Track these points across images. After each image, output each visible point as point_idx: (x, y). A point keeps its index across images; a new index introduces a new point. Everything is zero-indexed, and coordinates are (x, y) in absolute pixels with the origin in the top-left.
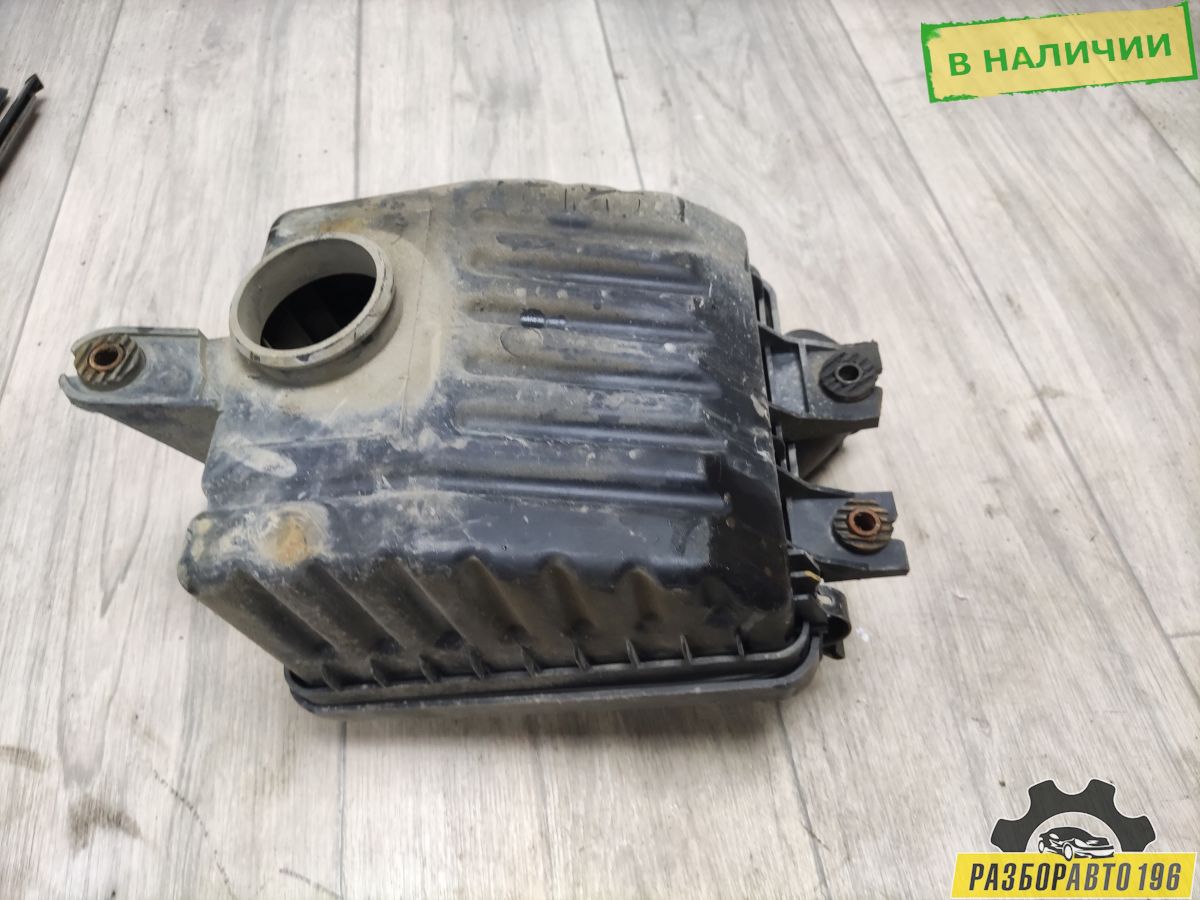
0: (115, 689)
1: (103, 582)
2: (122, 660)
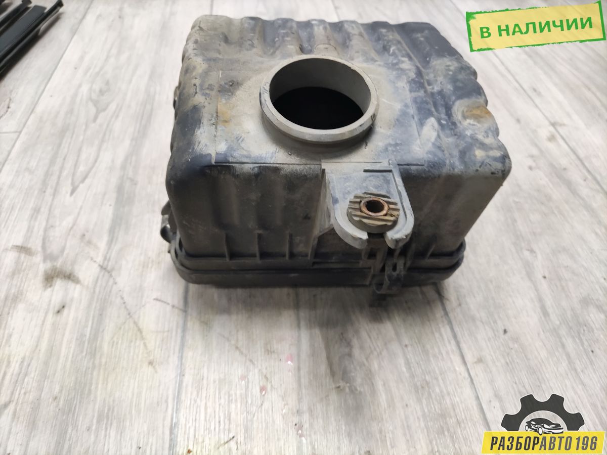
0: (74, 224)
1: (73, 183)
2: (79, 214)
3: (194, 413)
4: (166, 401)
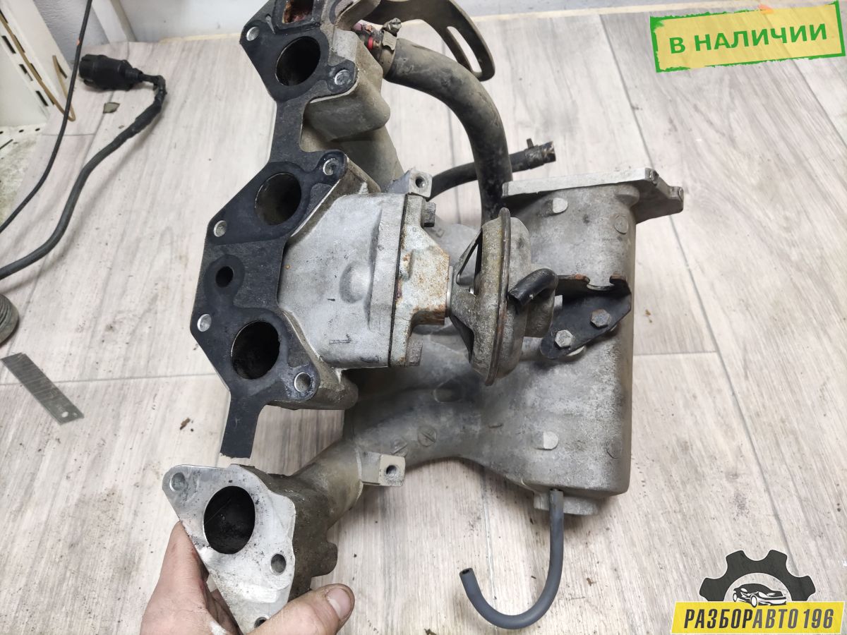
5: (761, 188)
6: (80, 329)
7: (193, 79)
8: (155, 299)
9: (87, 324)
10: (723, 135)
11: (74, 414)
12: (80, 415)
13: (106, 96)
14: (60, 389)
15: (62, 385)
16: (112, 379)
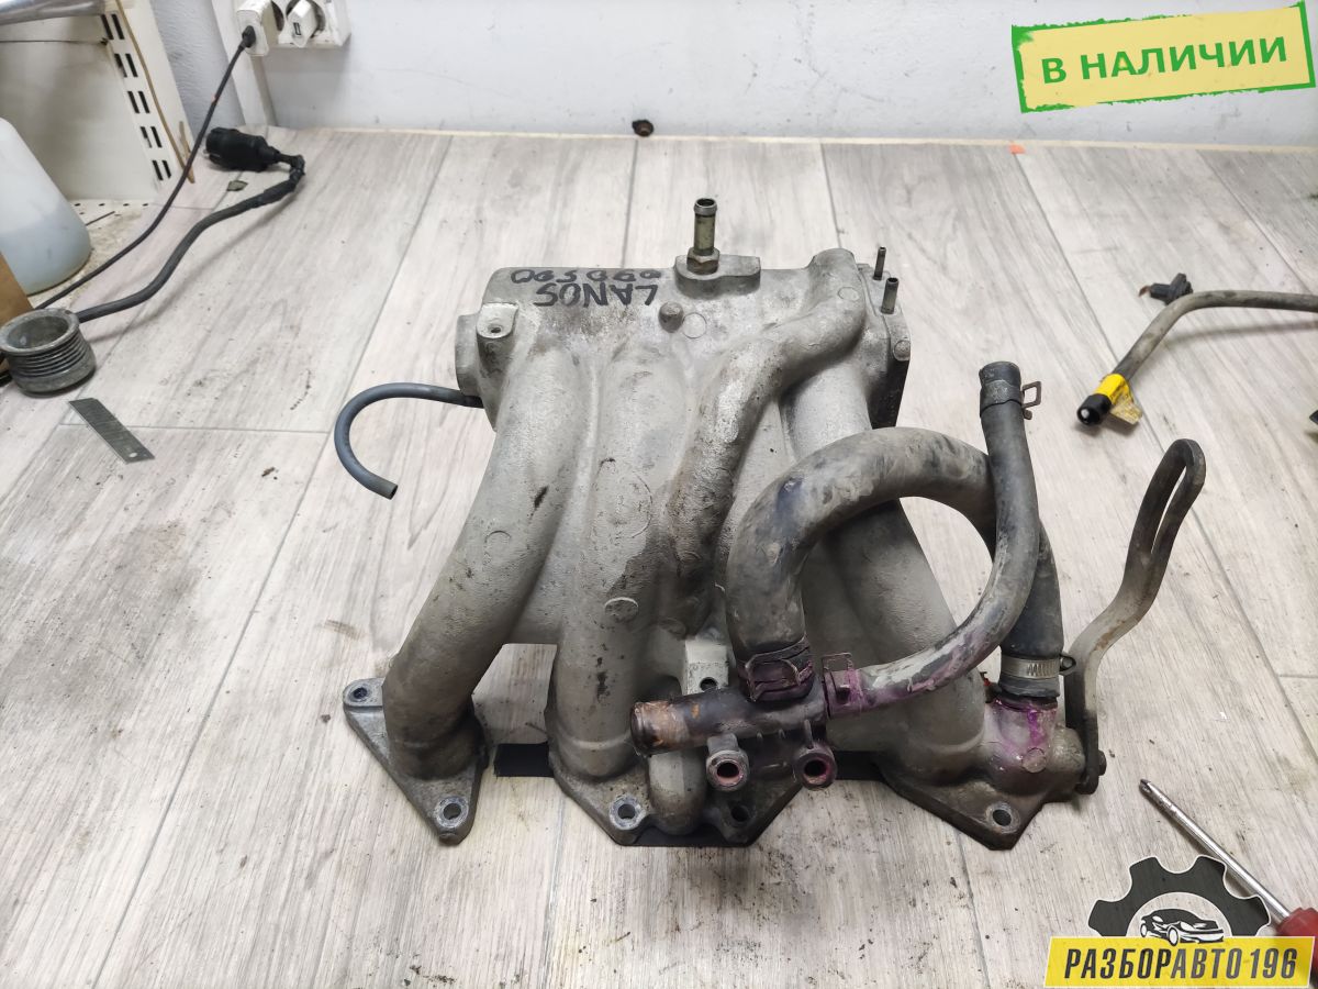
3: (578, 893)
4: (541, 873)
5: (965, 312)
6: (165, 382)
7: (338, 167)
8: (255, 362)
9: (174, 378)
10: (935, 262)
11: (143, 454)
12: (150, 456)
13: (233, 175)
14: (132, 432)
15: (135, 429)
16: (193, 428)
